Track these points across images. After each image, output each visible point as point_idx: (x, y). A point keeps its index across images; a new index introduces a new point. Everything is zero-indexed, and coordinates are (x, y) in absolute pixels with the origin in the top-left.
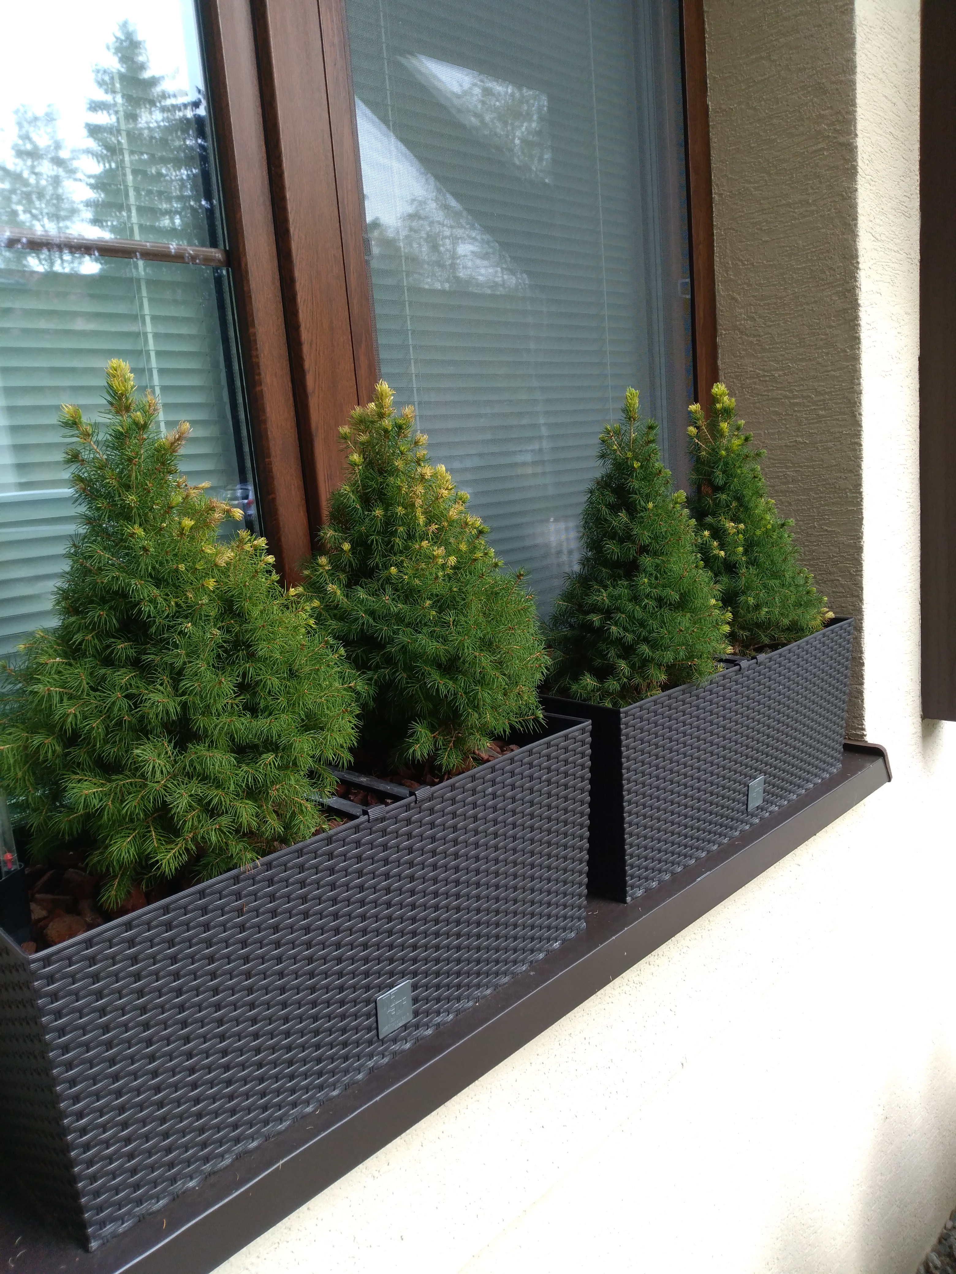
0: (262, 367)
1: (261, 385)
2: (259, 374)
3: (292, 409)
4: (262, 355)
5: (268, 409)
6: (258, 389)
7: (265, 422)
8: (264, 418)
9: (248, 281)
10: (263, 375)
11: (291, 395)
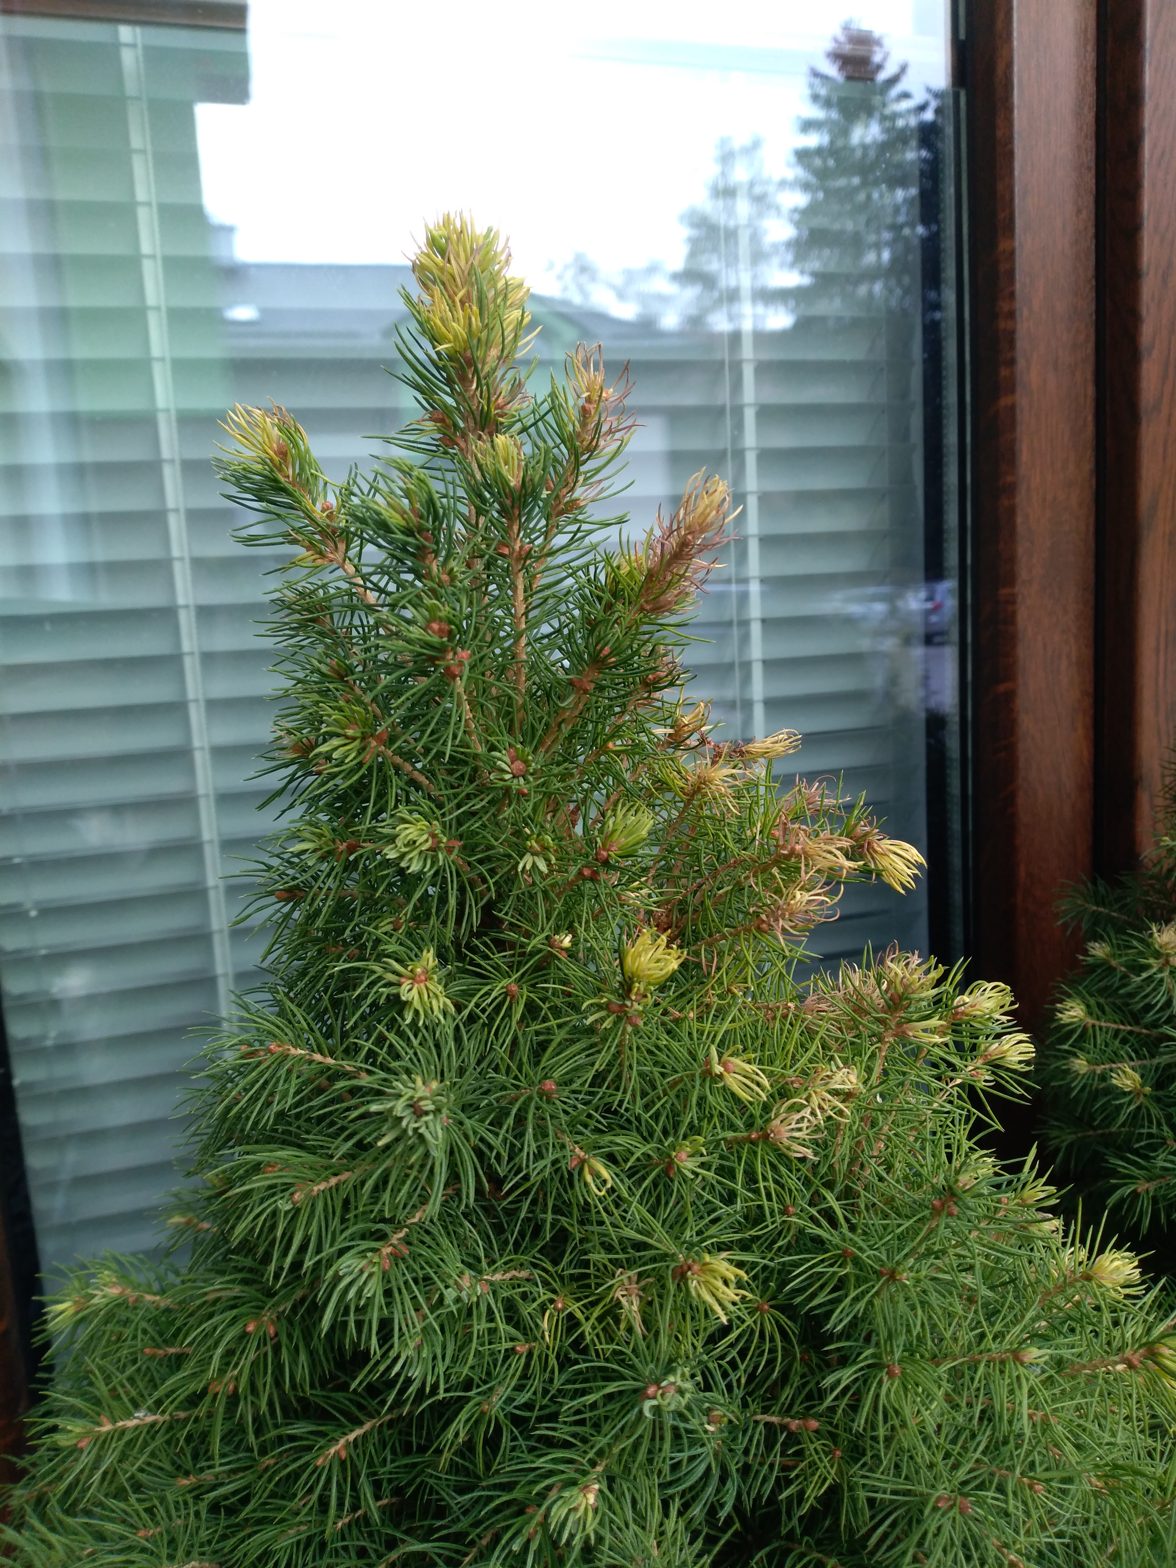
0: (1022, 343)
1: (1013, 391)
2: (1012, 362)
3: (1090, 453)
4: (1026, 312)
5: (1024, 456)
6: (1004, 402)
7: (1011, 490)
8: (1009, 479)
9: (1009, 110)
10: (1021, 363)
11: (1090, 418)
